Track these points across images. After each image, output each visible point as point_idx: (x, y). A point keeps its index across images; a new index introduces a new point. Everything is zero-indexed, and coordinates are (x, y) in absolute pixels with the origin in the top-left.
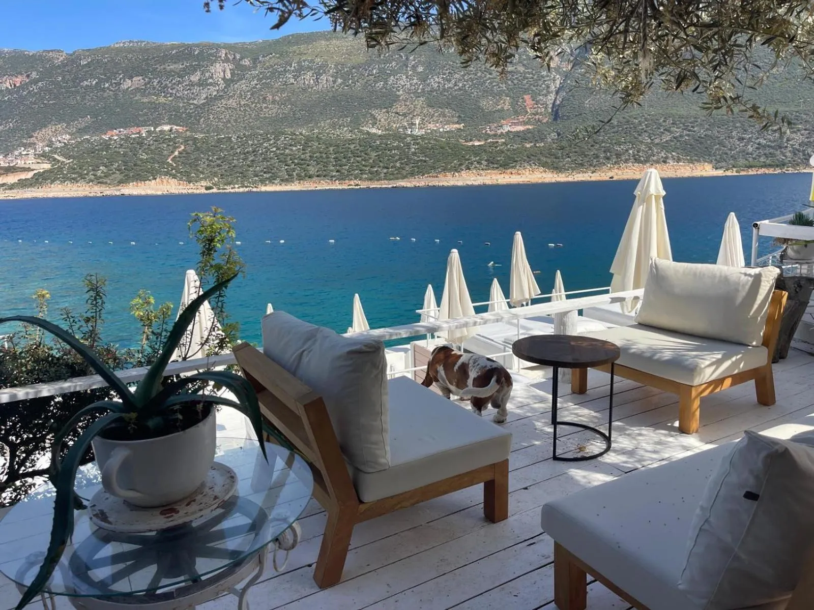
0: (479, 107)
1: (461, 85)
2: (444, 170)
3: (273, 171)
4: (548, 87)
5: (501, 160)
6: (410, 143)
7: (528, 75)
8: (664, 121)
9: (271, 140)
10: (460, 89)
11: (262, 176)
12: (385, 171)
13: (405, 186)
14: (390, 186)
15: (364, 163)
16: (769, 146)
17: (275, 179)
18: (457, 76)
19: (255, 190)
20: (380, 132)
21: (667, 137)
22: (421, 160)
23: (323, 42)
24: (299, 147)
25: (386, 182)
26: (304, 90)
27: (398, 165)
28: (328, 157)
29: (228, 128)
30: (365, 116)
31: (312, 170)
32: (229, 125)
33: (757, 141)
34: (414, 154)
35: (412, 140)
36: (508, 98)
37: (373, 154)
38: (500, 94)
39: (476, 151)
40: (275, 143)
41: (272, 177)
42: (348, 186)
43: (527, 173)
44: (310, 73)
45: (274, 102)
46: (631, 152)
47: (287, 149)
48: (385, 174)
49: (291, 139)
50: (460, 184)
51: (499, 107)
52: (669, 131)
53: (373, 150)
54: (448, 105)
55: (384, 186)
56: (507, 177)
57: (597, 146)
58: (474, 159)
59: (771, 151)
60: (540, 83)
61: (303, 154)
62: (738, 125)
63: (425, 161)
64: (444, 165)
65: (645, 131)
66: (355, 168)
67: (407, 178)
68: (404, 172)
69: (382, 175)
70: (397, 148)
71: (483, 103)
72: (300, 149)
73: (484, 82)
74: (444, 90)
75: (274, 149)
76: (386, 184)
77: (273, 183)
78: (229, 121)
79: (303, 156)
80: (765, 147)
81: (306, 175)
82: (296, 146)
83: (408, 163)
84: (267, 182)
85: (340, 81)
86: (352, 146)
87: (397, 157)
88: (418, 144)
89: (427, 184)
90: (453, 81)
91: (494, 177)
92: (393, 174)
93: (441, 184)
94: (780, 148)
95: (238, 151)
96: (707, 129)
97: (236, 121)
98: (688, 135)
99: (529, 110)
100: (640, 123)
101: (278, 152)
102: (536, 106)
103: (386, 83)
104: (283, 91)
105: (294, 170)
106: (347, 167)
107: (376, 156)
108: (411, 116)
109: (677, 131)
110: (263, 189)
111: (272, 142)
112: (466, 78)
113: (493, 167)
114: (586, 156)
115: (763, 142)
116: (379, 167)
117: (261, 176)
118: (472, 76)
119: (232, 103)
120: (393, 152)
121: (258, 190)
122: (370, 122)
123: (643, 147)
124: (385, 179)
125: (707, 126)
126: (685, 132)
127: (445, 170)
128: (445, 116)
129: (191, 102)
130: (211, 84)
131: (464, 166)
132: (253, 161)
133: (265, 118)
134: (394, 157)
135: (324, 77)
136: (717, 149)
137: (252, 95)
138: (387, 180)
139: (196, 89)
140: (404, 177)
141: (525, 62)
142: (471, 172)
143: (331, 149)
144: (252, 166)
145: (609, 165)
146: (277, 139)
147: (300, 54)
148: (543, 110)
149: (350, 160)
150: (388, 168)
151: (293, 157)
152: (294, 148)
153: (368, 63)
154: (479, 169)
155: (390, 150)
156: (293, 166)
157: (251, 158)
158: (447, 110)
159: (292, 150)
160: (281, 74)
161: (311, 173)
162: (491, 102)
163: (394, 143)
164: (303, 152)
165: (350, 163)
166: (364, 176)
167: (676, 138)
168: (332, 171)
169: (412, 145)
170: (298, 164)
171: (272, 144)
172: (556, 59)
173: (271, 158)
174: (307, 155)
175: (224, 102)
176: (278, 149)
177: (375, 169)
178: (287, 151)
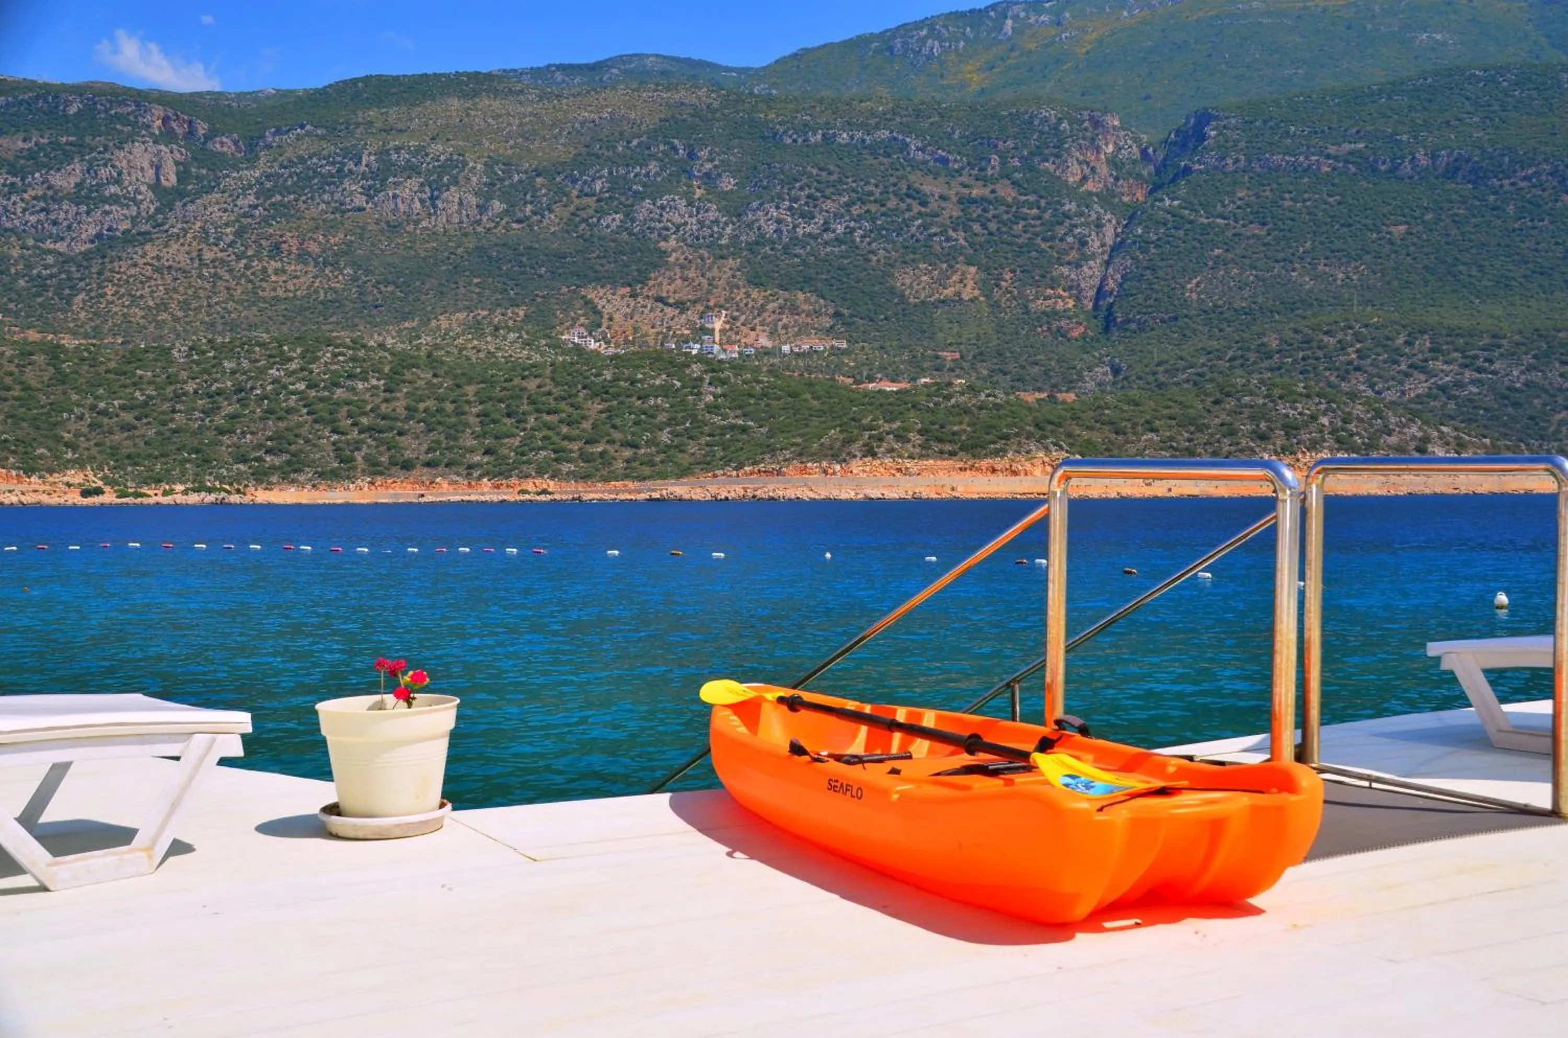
0: (892, 291)
1: (840, 229)
2: (800, 455)
3: (293, 448)
4: (1083, 243)
5: (963, 431)
6: (700, 379)
7: (1025, 210)
8: (1408, 343)
9: (291, 360)
10: (839, 241)
11: (259, 460)
12: (628, 453)
13: (687, 497)
14: (642, 496)
15: (565, 430)
17: (298, 471)
18: (829, 205)
19: (235, 499)
20: (610, 349)
21: (1418, 386)
22: (733, 427)
23: (455, 103)
24: (374, 382)
25: (631, 485)
26: (394, 228)
27: (665, 437)
28: (459, 413)
29: (159, 325)
30: (567, 304)
31: (412, 447)
32: (164, 316)
34: (712, 409)
35: (706, 372)
36: (973, 269)
37: (594, 407)
38: (950, 257)
39: (888, 407)
40: (302, 369)
41: (289, 463)
42: (518, 493)
43: (1038, 470)
44: (413, 183)
45: (303, 256)
46: (1325, 421)
47: (337, 385)
48: (628, 461)
49: (353, 359)
50: (847, 493)
51: (949, 292)
52: (1423, 370)
53: (594, 395)
54: (806, 282)
55: (622, 497)
56: (980, 478)
57: (1230, 404)
58: (887, 427)
60: (1061, 231)
61: (386, 400)
63: (744, 430)
64: (799, 440)
65: (1358, 369)
66: (540, 443)
67: (693, 474)
68: (684, 459)
69: (620, 465)
70: (665, 391)
71: (903, 279)
72: (375, 387)
73: (908, 223)
74: (795, 240)
75: (301, 386)
76: (630, 492)
77: (293, 481)
78: (163, 306)
79: (384, 408)
81: (392, 463)
82: (366, 380)
83: (694, 433)
84: (274, 479)
85: (497, 206)
86: (532, 384)
87: (662, 418)
88: (724, 382)
89: (750, 493)
90: (819, 219)
91: (946, 479)
92: (652, 464)
93: (791, 494)
95: (190, 387)
96: (1530, 368)
97: (185, 305)
98: (1473, 382)
100: (1343, 347)
101: (313, 393)
103: (629, 216)
104: (332, 227)
105: (357, 445)
106: (516, 442)
107: (601, 412)
108: (700, 308)
109: (1446, 371)
110: (262, 496)
111: (293, 366)
112: (856, 210)
113: (941, 452)
114: (1200, 429)
116: (611, 442)
117: (257, 459)
118: (874, 208)
119: (176, 254)
120: (652, 402)
121: (247, 499)
122: (582, 320)
123: (1358, 409)
124: (626, 477)
125: (1528, 359)
126: (1468, 374)
127: (803, 454)
128: (794, 310)
129: (49, 245)
130: (114, 199)
131: (857, 446)
132: (233, 417)
133: (276, 300)
134: (653, 416)
135: (453, 194)
137: (239, 234)
138: (634, 479)
139: (65, 211)
140: (683, 473)
141: (1018, 176)
142: (877, 462)
143: (470, 390)
144: (232, 432)
146: (309, 356)
147: (388, 131)
148: (1071, 303)
149: (525, 421)
150: (636, 446)
151: (356, 410)
152: (360, 386)
153: (580, 162)
154: (901, 456)
155: (643, 397)
156: (355, 434)
157: (229, 409)
158: (801, 296)
159: (353, 389)
160: (327, 180)
161: (408, 454)
162: (924, 278)
163: (654, 378)
164: (388, 395)
165: (524, 430)
166: (565, 467)
167: (1443, 389)
168: (472, 451)
169: (705, 386)
170: (370, 429)
171: (294, 372)
172: (1103, 170)
173: (289, 411)
174: (400, 406)
175: (151, 250)
176: (312, 385)
177: (597, 449)
178: (339, 393)
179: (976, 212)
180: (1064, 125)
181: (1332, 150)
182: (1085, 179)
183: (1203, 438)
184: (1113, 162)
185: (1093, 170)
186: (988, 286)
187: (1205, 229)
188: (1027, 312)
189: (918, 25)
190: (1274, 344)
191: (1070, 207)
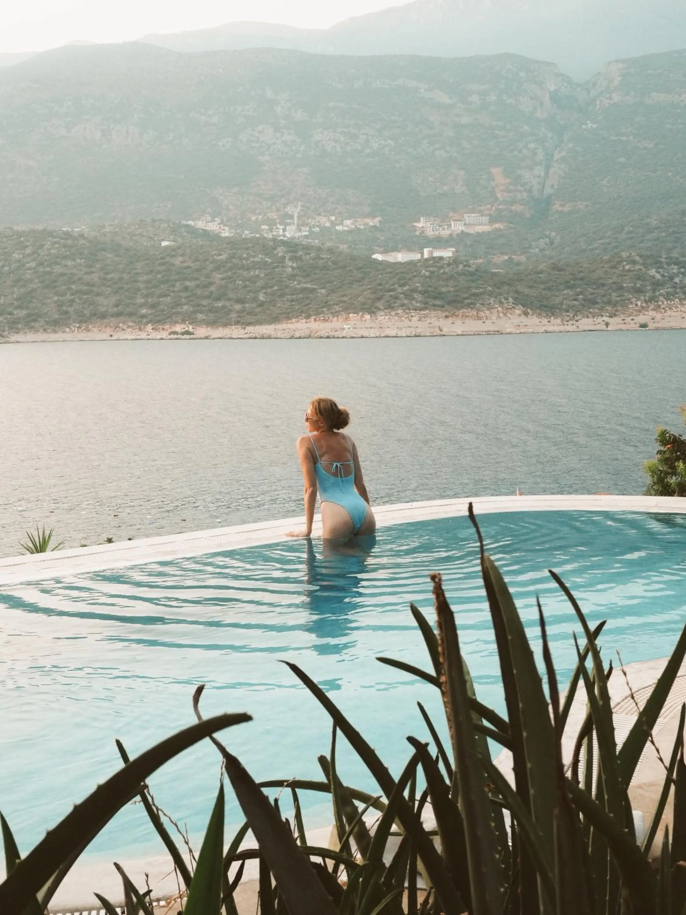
0: (409, 187)
1: (375, 146)
2: (346, 308)
3: (32, 306)
5: (449, 292)
6: (284, 257)
7: (497, 132)
9: (27, 247)
10: (374, 154)
11: (10, 314)
12: (238, 307)
15: (199, 291)
17: (35, 320)
18: (368, 129)
20: (226, 233)
22: (304, 289)
24: (78, 261)
26: (85, 150)
27: (261, 296)
28: (133, 281)
31: (104, 304)
34: (292, 277)
35: (287, 252)
36: (462, 173)
37: (218, 276)
38: (447, 164)
39: (402, 274)
40: (34, 253)
41: (29, 315)
42: (170, 334)
43: (494, 318)
44: (96, 119)
47: (56, 263)
48: (239, 312)
51: (447, 188)
53: (217, 268)
56: (458, 322)
58: (400, 291)
60: (520, 145)
61: (86, 273)
63: (311, 291)
64: (344, 298)
66: (183, 300)
68: (274, 311)
69: (233, 315)
70: (261, 265)
71: (417, 180)
72: (80, 265)
74: (346, 154)
75: (33, 264)
77: (32, 327)
79: (86, 278)
81: (92, 314)
82: (74, 260)
83: (280, 293)
84: (20, 326)
85: (152, 133)
86: (177, 261)
87: (259, 284)
88: (299, 259)
90: (362, 139)
91: (436, 323)
92: (253, 314)
99: (499, 195)
101: (41, 269)
102: (512, 187)
103: (237, 139)
105: (70, 303)
106: (169, 300)
107: (222, 279)
108: (284, 201)
111: (28, 251)
112: (385, 133)
113: (434, 305)
116: (229, 299)
118: (397, 131)
120: (252, 273)
122: (209, 210)
124: (237, 323)
128: (346, 202)
131: (382, 301)
134: (255, 283)
135: (122, 127)
140: (272, 320)
142: (393, 313)
143: (139, 265)
145: (639, 303)
148: (525, 194)
149: (173, 286)
150: (243, 302)
151: (68, 280)
152: (70, 263)
153: (206, 102)
154: (409, 309)
155: (247, 270)
156: (68, 296)
158: (350, 192)
159: (65, 266)
161: (102, 309)
162: (430, 179)
163: (254, 257)
164: (88, 270)
165: (173, 291)
166: (200, 316)
168: (142, 306)
169: (286, 262)
170: (76, 292)
171: (29, 255)
172: (548, 103)
174: (95, 277)
176: (41, 264)
177: (220, 304)
178: (58, 269)
179: (465, 133)
182: (535, 109)
185: (542, 104)
187: (614, 143)
191: (526, 129)
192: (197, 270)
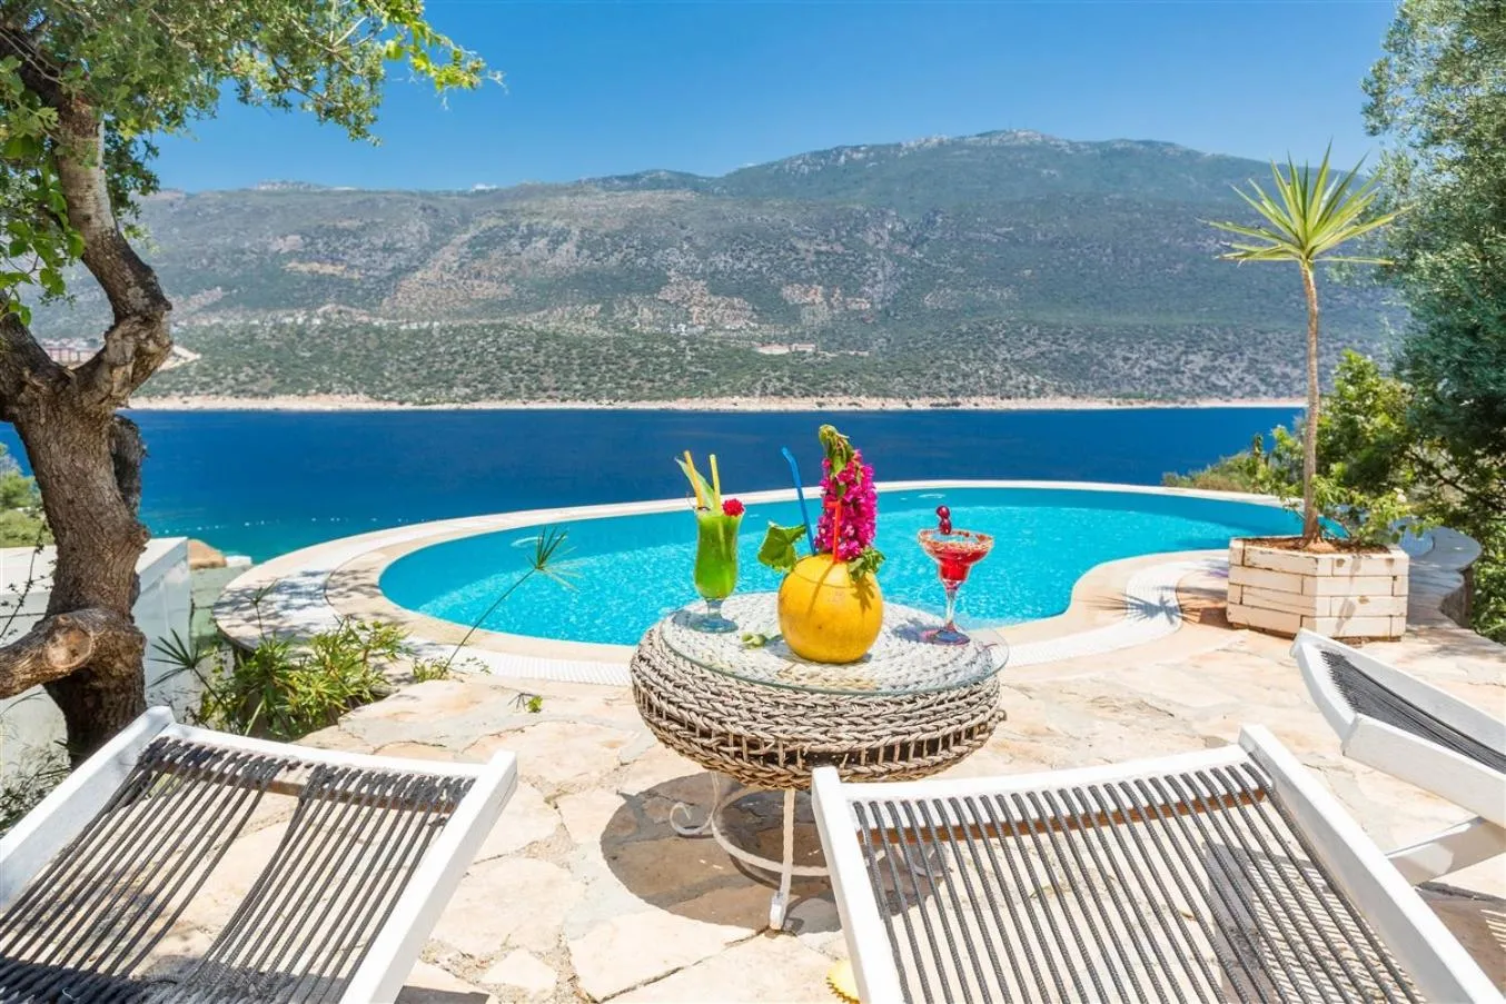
0: (781, 298)
1: (756, 266)
2: (731, 388)
3: (491, 381)
4: (875, 275)
5: (810, 377)
6: (685, 348)
7: (848, 258)
8: (1028, 331)
9: (488, 336)
10: (755, 272)
11: (476, 387)
12: (650, 385)
13: (678, 409)
14: (657, 408)
15: (620, 373)
16: (1162, 370)
17: (494, 392)
18: (750, 254)
19: (465, 407)
21: (1031, 352)
22: (700, 373)
23: (565, 199)
24: (528, 348)
25: (651, 401)
26: (536, 263)
27: (667, 377)
28: (570, 364)
29: (423, 313)
30: (621, 303)
31: (548, 381)
32: (425, 309)
33: (1146, 363)
34: (690, 363)
35: (687, 344)
36: (821, 288)
37: (634, 362)
38: (810, 280)
39: (775, 363)
40: (494, 341)
41: (489, 388)
44: (545, 241)
45: (491, 278)
46: (981, 372)
47: (511, 349)
48: (650, 390)
49: (518, 336)
50: (753, 408)
51: (809, 299)
52: (1034, 344)
53: (634, 355)
54: (739, 294)
55: (648, 408)
56: (817, 401)
57: (938, 363)
59: (1164, 376)
60: (865, 269)
61: (534, 357)
62: (1122, 340)
63: (706, 374)
64: (731, 381)
65: (1004, 342)
66: (608, 379)
67: (681, 397)
68: (677, 389)
69: (646, 392)
70: (669, 354)
71: (786, 291)
72: (529, 350)
73: (789, 264)
74: (733, 272)
75: (494, 350)
76: (651, 405)
77: (492, 398)
78: (424, 304)
79: (534, 361)
80: (1157, 371)
81: (539, 389)
82: (524, 346)
83: (682, 375)
84: (483, 397)
85: (586, 252)
86: (604, 349)
87: (666, 367)
88: (696, 350)
89: (707, 407)
90: (746, 261)
91: (800, 402)
92: (661, 391)
93: (726, 408)
94: (1177, 372)
95: (442, 350)
96: (1083, 344)
97: (435, 303)
98: (1059, 351)
100: (997, 332)
101: (499, 353)
102: (858, 300)
103: (650, 257)
104: (505, 263)
105: (521, 380)
106: (596, 379)
107: (637, 364)
108: (686, 305)
109: (1044, 345)
110: (478, 406)
111: (490, 339)
112: (764, 256)
114: (924, 375)
115: (1154, 364)
116: (642, 379)
117: (474, 387)
118: (773, 255)
119: (431, 276)
120: (660, 360)
121: (471, 407)
123: (997, 367)
125: (1082, 340)
126: (1054, 347)
127: (733, 388)
128: (733, 308)
129: (371, 272)
130: (401, 250)
131: (759, 383)
132: (462, 365)
133: (479, 300)
134: (662, 367)
135: (565, 246)
136: (1096, 372)
137: (460, 266)
138: (652, 398)
139: (378, 256)
140: (676, 396)
141: (844, 240)
143: (574, 352)
144: (462, 372)
146: (498, 335)
147: (532, 214)
148: (869, 306)
149: (601, 368)
150: (653, 381)
151: (520, 362)
152: (522, 349)
153: (628, 230)
155: (657, 357)
156: (520, 374)
157: (460, 361)
158: (736, 300)
159: (518, 351)
160: (502, 239)
161: (545, 385)
162: (797, 292)
163: (662, 347)
164: (535, 354)
165: (601, 372)
166: (620, 392)
167: (1042, 354)
169: (688, 352)
170: (527, 371)
171: (490, 342)
172: (887, 238)
173: (491, 362)
174: (541, 359)
175: (419, 275)
176: (499, 349)
177: (636, 383)
178: (512, 353)
179: (823, 258)
180: (868, 215)
181: (998, 230)
182: (877, 242)
183: (924, 380)
184: (891, 233)
185: (881, 238)
186: (827, 297)
187: (935, 269)
188: (847, 309)
189: (798, 158)
190: (964, 330)
191: (869, 256)
192: (618, 357)
